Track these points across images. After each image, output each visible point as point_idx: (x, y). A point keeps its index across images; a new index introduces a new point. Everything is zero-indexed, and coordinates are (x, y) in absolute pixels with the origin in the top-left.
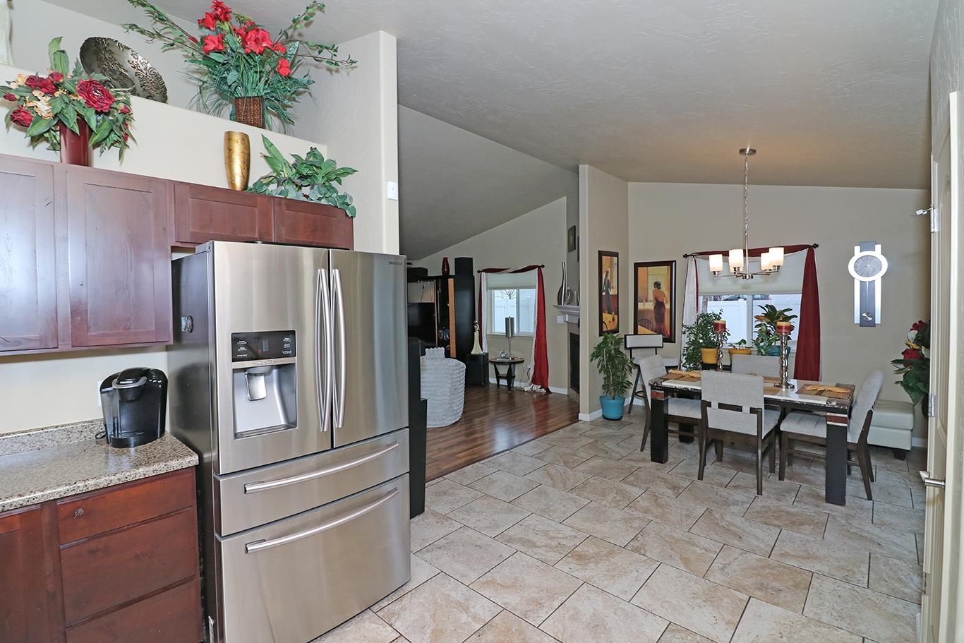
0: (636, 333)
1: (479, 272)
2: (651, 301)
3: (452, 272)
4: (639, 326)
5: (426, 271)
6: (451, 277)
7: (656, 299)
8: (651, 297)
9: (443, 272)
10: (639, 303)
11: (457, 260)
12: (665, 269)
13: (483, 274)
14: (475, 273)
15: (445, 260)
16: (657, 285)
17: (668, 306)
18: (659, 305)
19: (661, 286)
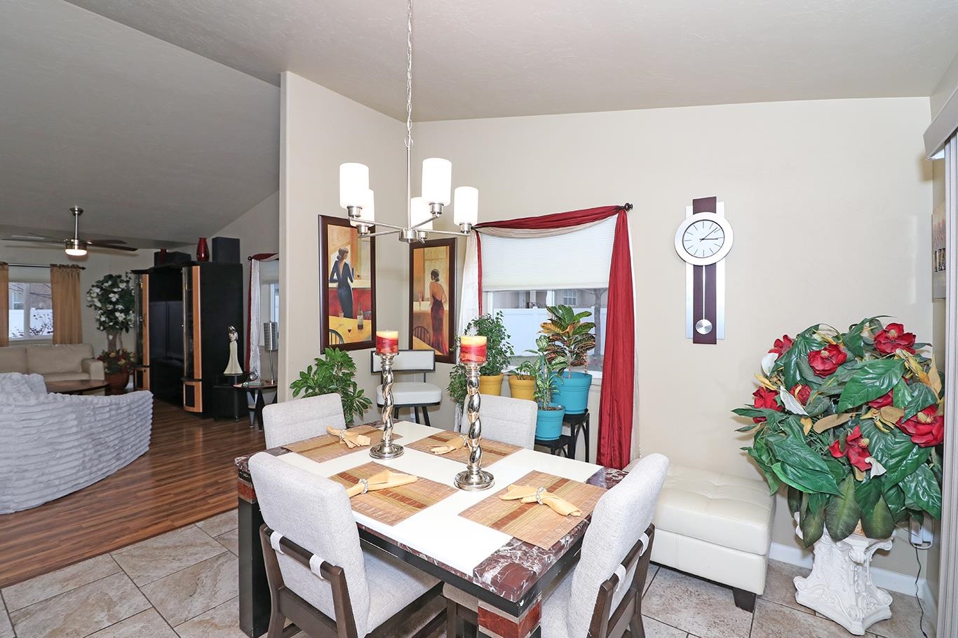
0: (411, 348)
2: (428, 300)
4: (414, 337)
7: (434, 297)
8: (428, 294)
10: (414, 303)
11: (215, 241)
12: (443, 251)
13: (253, 262)
14: (243, 261)
16: (435, 275)
17: (446, 307)
18: (437, 305)
19: (440, 277)
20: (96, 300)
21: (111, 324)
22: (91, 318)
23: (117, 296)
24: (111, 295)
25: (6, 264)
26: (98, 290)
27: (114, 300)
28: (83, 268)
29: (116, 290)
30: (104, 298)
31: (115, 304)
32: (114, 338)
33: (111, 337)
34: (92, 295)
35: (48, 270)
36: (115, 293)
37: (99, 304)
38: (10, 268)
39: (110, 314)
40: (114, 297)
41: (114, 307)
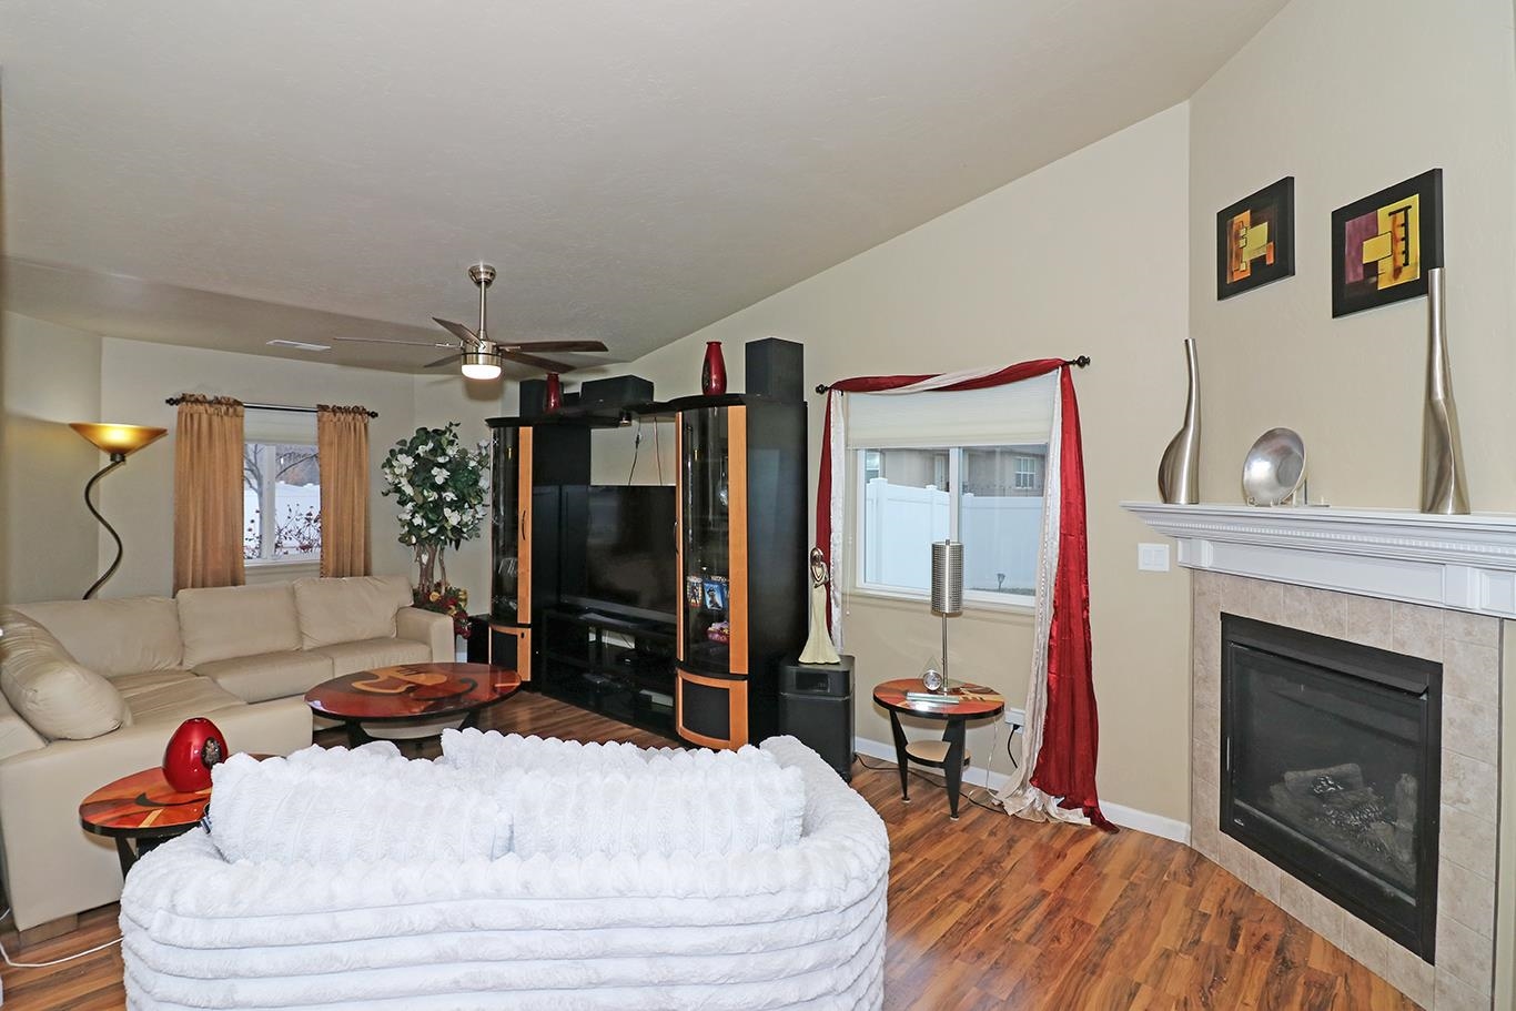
1: (821, 390)
3: (736, 385)
5: (648, 387)
6: (736, 400)
9: (706, 388)
11: (751, 349)
13: (836, 394)
14: (809, 394)
15: (714, 350)
20: (404, 481)
21: (433, 531)
22: (388, 519)
23: (446, 473)
24: (435, 471)
25: (240, 404)
26: (408, 461)
27: (439, 480)
28: (374, 415)
29: (441, 460)
30: (421, 474)
31: (440, 489)
32: (431, 560)
33: (425, 558)
34: (397, 471)
35: (312, 418)
36: (441, 466)
37: (409, 490)
38: (248, 414)
39: (433, 511)
40: (440, 476)
41: (440, 496)
